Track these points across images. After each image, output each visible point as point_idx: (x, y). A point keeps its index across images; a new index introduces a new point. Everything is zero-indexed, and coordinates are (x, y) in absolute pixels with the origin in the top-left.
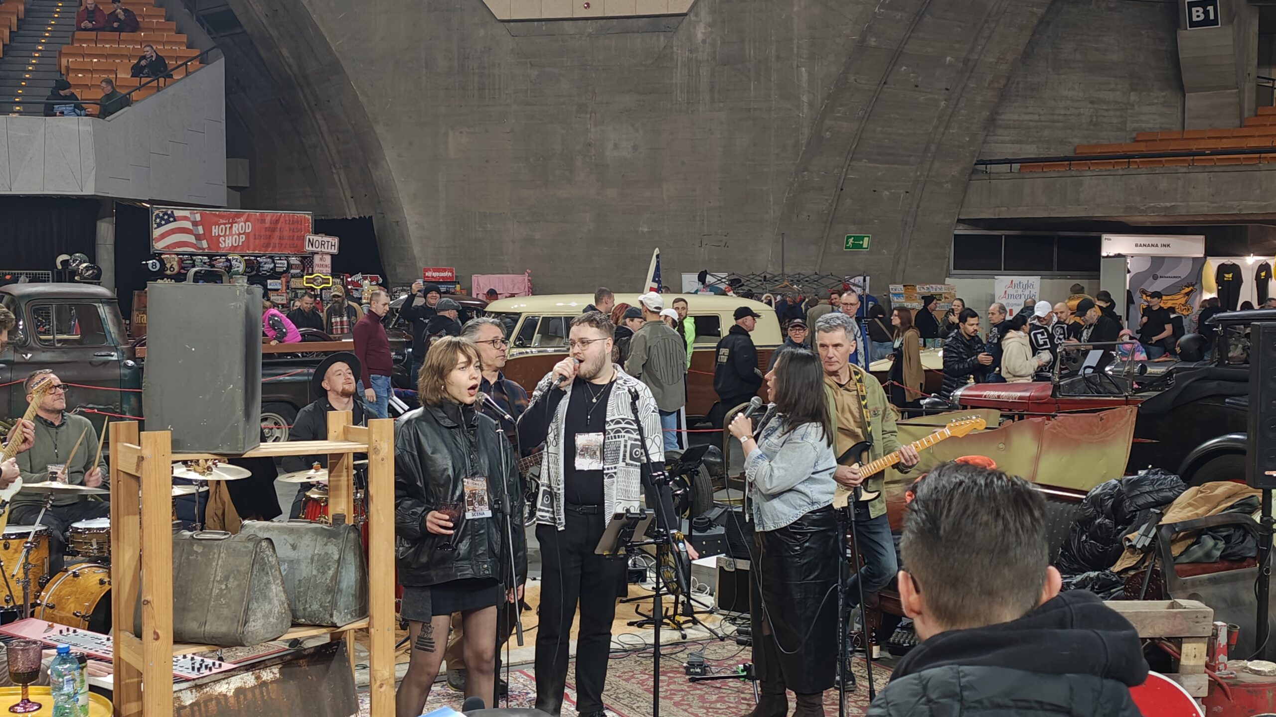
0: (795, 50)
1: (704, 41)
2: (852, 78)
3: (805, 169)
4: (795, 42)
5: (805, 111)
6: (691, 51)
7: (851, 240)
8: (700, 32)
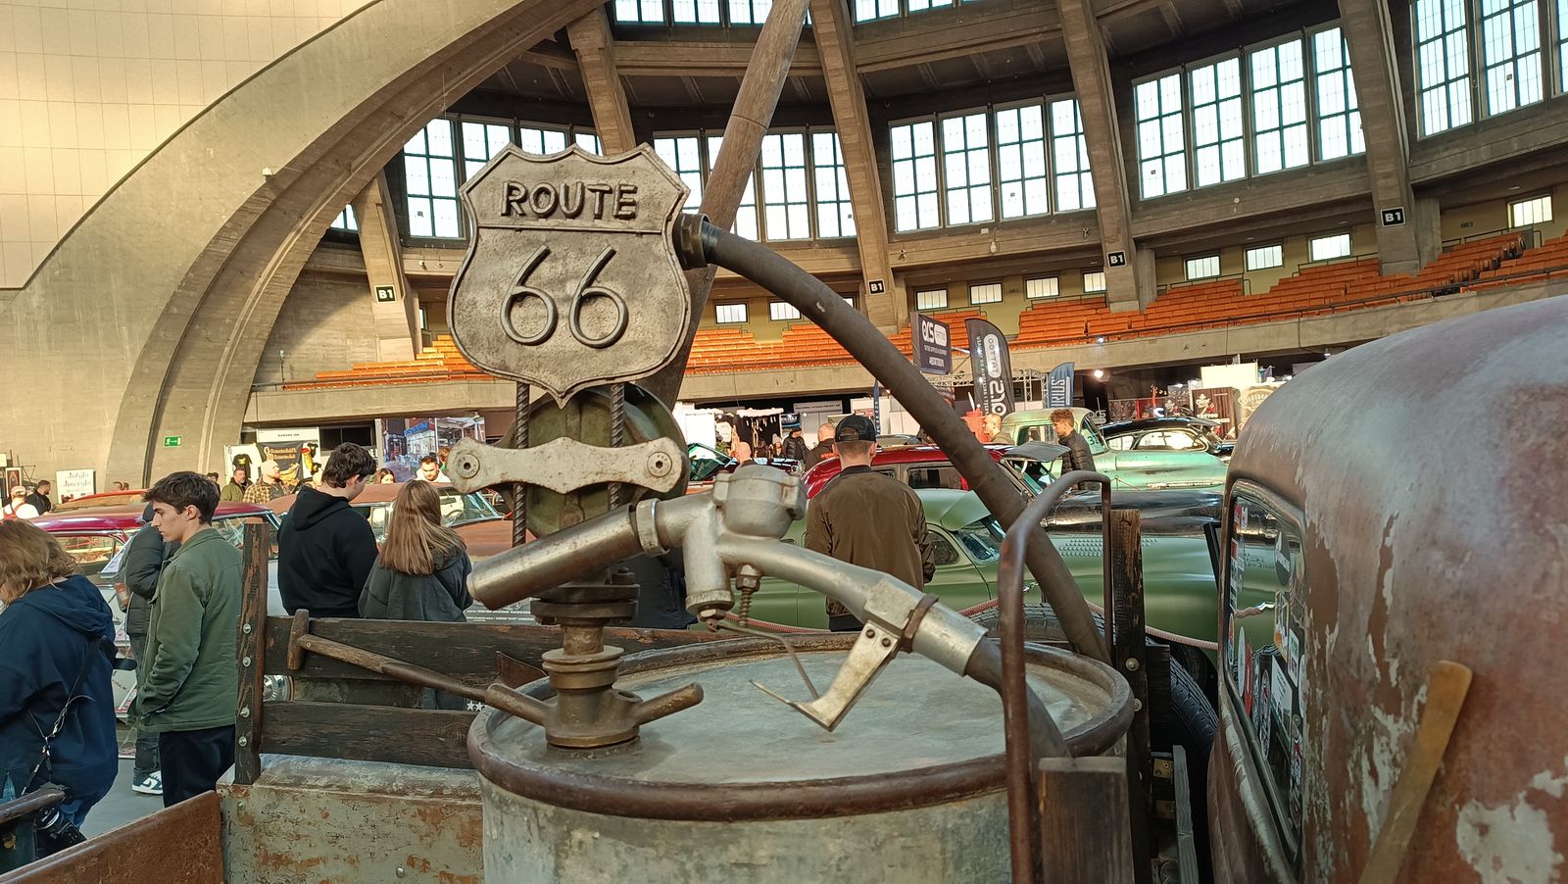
0: (116, 315)
1: (39, 308)
2: (162, 334)
3: (132, 394)
4: (116, 310)
5: (128, 355)
6: (28, 314)
7: (168, 440)
8: (35, 301)
